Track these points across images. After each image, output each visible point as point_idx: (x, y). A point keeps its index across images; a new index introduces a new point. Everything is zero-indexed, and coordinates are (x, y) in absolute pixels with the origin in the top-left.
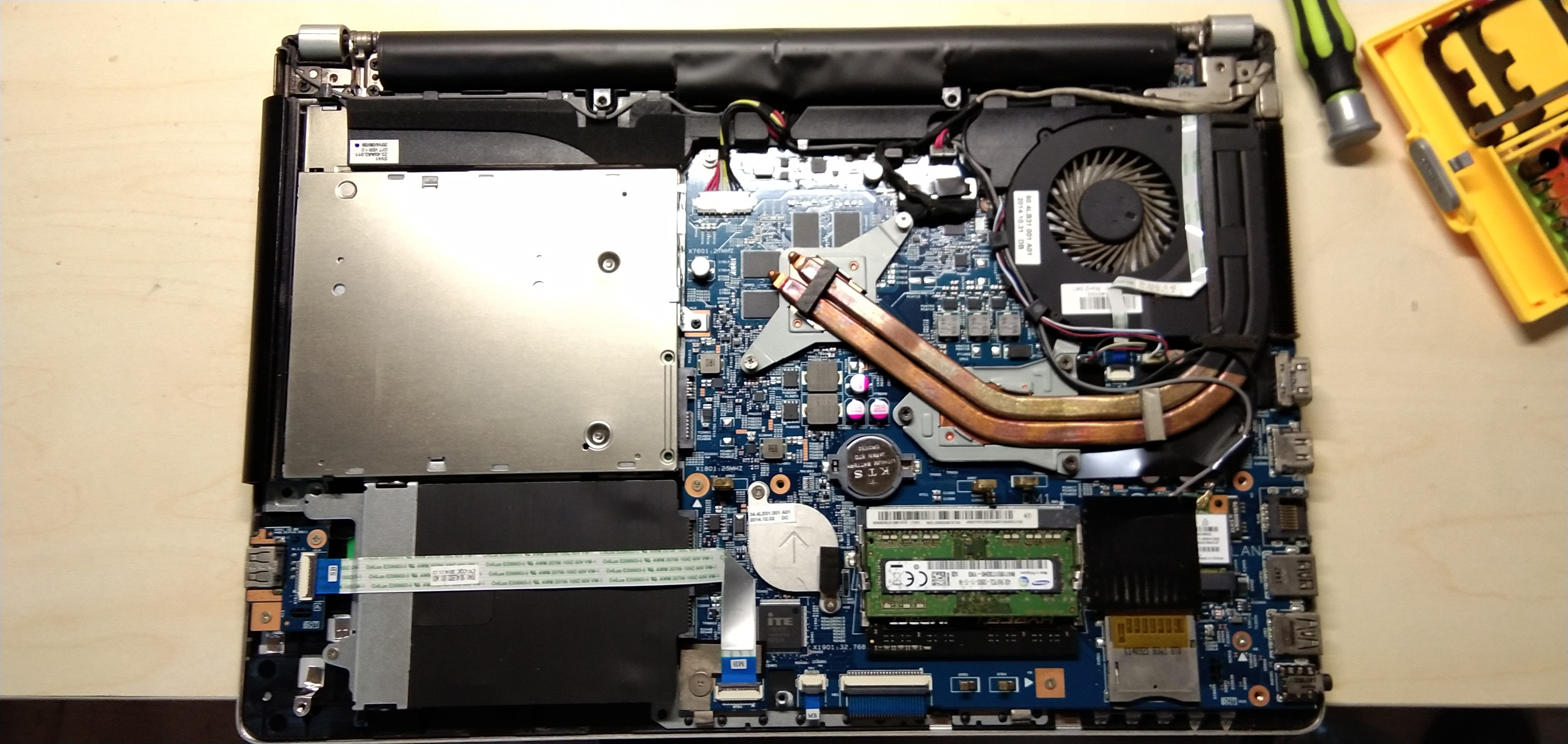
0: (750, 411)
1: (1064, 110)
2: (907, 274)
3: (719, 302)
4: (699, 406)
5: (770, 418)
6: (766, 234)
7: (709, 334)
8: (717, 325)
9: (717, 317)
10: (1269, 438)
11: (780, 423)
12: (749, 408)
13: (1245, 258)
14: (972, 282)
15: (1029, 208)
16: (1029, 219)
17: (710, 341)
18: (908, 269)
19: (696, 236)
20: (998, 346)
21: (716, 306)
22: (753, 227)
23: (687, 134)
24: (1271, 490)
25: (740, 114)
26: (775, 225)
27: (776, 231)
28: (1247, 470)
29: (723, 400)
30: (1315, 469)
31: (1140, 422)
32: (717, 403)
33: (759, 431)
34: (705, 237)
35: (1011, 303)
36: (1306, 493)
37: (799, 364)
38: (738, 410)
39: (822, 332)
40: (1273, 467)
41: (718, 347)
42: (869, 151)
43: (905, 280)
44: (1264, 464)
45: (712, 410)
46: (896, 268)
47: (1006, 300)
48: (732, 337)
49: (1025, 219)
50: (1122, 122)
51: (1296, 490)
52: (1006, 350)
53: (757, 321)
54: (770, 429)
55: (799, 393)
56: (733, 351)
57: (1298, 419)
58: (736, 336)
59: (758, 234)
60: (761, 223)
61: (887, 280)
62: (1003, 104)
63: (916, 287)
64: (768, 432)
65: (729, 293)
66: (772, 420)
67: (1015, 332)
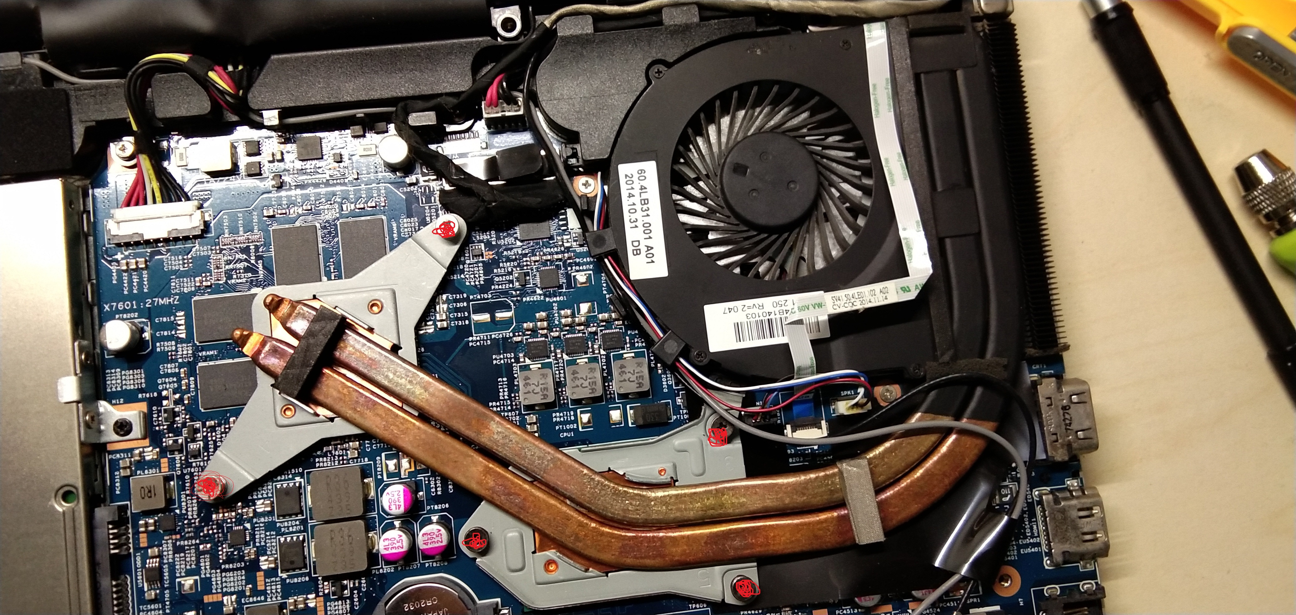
0: (225, 562)
1: (684, 30)
2: (466, 309)
3: (160, 387)
4: (139, 564)
5: (259, 569)
6: (231, 266)
7: (147, 442)
8: (159, 425)
9: (160, 411)
10: (1038, 509)
11: (277, 576)
12: (222, 557)
13: (979, 234)
14: (569, 312)
15: (642, 188)
16: (645, 207)
17: (150, 454)
18: (468, 300)
19: (114, 282)
20: (618, 408)
21: (155, 394)
22: (208, 257)
23: (75, 119)
24: (1047, 590)
25: (158, 76)
26: (246, 250)
27: (249, 262)
28: (1012, 564)
29: (178, 549)
30: (1111, 551)
31: (844, 512)
32: (169, 555)
33: (241, 594)
34: (130, 282)
35: (632, 337)
36: (1101, 590)
37: (301, 475)
38: (205, 563)
39: (332, 420)
40: (1049, 554)
41: (164, 462)
42: (387, 118)
43: (464, 319)
44: (1035, 550)
45: (160, 569)
46: (448, 301)
47: (625, 334)
48: (187, 443)
49: (638, 207)
50: (772, 40)
51: (1086, 586)
52: (630, 412)
53: (227, 411)
54: (261, 587)
55: (304, 522)
56: (190, 465)
57: (1075, 475)
58: (194, 440)
59: (218, 268)
60: (221, 250)
61: (435, 321)
62: (586, 27)
63: (482, 327)
64: (255, 592)
65: (177, 370)
66: (262, 573)
67: (640, 385)
